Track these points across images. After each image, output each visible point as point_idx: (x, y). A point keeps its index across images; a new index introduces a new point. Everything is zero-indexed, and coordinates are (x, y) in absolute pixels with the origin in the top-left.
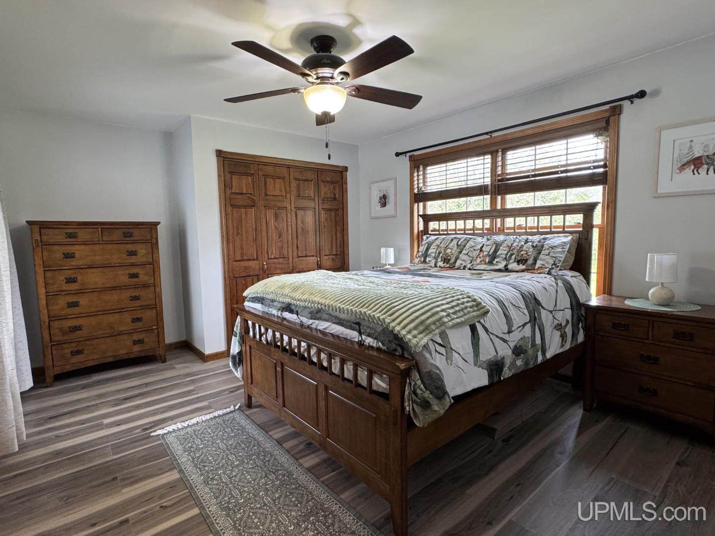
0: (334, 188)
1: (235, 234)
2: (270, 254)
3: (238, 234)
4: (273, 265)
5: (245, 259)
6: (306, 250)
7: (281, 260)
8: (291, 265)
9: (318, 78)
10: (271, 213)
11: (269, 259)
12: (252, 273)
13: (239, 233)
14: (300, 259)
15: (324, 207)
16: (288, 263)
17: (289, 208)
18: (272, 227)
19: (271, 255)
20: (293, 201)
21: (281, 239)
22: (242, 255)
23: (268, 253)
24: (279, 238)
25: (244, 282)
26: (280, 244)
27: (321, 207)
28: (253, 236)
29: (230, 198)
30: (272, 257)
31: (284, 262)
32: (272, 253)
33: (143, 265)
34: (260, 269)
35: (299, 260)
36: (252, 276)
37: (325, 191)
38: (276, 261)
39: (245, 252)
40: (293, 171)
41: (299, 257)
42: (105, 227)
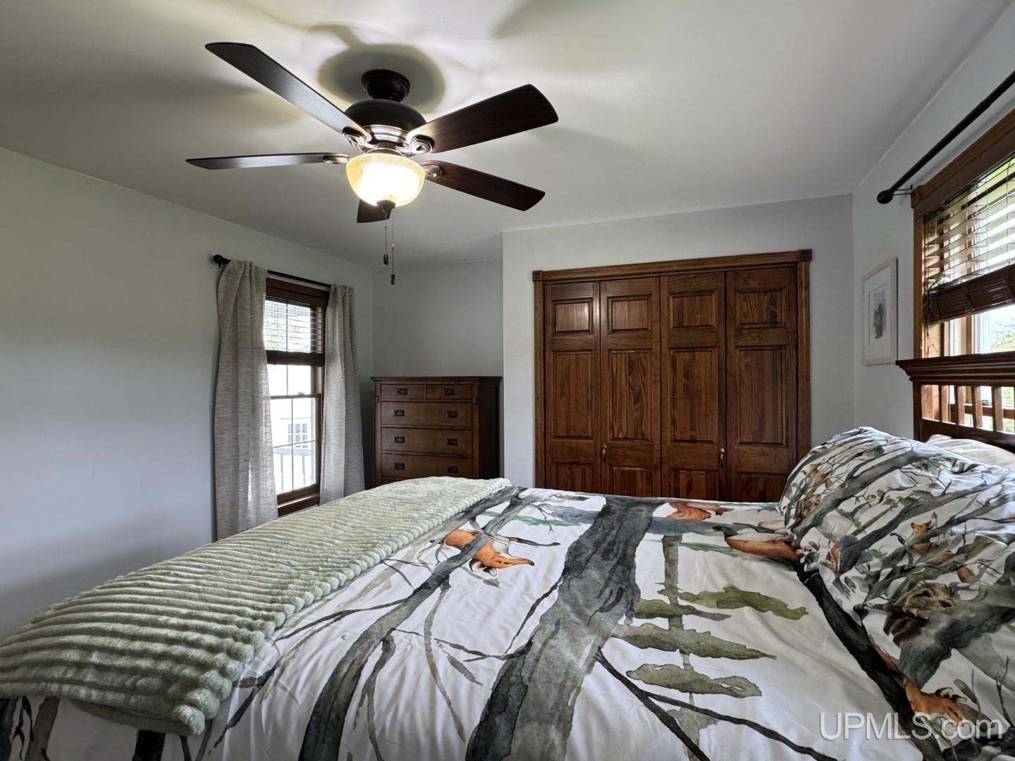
0: (773, 302)
1: (558, 394)
2: (616, 432)
3: (562, 394)
4: (619, 450)
5: (572, 435)
6: (693, 429)
7: (637, 442)
8: (658, 454)
9: (374, 141)
10: (621, 361)
11: (614, 439)
12: (582, 459)
13: (565, 394)
14: (677, 444)
15: (741, 344)
16: (652, 451)
17: (656, 348)
18: (621, 385)
19: (619, 432)
20: (666, 335)
21: (639, 405)
22: (568, 429)
23: (612, 429)
24: (636, 403)
25: (569, 472)
26: (636, 414)
27: (731, 343)
28: (588, 399)
29: (552, 340)
30: (621, 436)
31: (643, 447)
32: (620, 429)
33: (461, 430)
34: (596, 454)
35: (675, 446)
36: (584, 464)
37: (745, 309)
38: (626, 443)
39: (572, 424)
40: (668, 282)
41: (676, 441)
42: (429, 383)
